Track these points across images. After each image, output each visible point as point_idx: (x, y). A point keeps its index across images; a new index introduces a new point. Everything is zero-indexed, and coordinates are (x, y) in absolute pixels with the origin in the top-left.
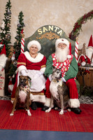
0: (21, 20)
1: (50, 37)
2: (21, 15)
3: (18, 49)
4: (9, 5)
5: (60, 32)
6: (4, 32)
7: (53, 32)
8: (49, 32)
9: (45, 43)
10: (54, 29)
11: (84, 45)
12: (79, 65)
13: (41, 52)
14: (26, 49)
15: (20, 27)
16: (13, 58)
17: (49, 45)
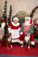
0: (11, 9)
1: (22, 16)
2: (11, 6)
3: (9, 20)
4: (6, 3)
5: (26, 14)
6: (4, 13)
7: (24, 14)
8: (22, 14)
9: (20, 19)
10: (24, 13)
11: (36, 18)
12: (34, 27)
13: (19, 22)
14: (13, 21)
15: (11, 11)
16: (8, 24)
17: (22, 19)
